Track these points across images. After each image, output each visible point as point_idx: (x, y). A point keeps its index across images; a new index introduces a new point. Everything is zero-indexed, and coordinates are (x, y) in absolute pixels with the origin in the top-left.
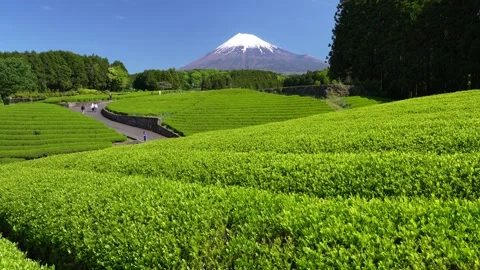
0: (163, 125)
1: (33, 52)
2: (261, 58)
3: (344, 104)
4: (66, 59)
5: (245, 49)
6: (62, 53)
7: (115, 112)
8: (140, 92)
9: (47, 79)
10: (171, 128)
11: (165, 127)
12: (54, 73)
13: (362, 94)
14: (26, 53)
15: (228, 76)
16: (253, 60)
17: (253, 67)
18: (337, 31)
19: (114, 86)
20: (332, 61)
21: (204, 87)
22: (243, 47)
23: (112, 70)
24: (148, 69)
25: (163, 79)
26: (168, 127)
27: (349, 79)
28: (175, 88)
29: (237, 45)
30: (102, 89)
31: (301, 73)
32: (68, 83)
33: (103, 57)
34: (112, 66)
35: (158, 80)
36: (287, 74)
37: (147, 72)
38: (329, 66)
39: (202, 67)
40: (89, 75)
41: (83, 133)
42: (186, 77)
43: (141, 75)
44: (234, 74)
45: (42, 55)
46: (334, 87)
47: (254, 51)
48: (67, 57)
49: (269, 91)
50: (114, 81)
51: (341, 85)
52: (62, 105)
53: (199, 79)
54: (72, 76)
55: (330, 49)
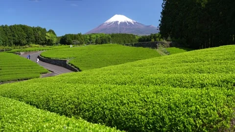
0: (69, 64)
1: (6, 25)
2: (128, 27)
3: (166, 52)
4: (24, 29)
5: (119, 23)
6: (21, 26)
7: (44, 57)
8: (63, 46)
9: (13, 39)
10: (73, 65)
11: (70, 65)
12: (17, 36)
13: (176, 46)
14: (3, 26)
15: (110, 37)
16: (123, 28)
17: (123, 32)
18: (163, 13)
19: (49, 43)
20: (160, 29)
21: (97, 43)
22: (118, 22)
23: (48, 34)
24: (67, 34)
25: (75, 39)
26: (72, 65)
27: (169, 38)
28: (81, 43)
29: (115, 21)
30: (43, 44)
31: (147, 35)
32: (24, 41)
33: (43, 28)
34: (48, 32)
35: (72, 40)
36: (141, 35)
37: (66, 35)
38: (159, 31)
39: (96, 32)
40: (35, 37)
41: (25, 69)
42: (88, 37)
43: (63, 37)
44: (113, 36)
45: (11, 27)
46: (161, 43)
47: (124, 24)
48: (24, 28)
49: (127, 45)
50: (49, 40)
51: (165, 41)
52: (17, 54)
53: (95, 38)
54: (27, 38)
55: (160, 23)
